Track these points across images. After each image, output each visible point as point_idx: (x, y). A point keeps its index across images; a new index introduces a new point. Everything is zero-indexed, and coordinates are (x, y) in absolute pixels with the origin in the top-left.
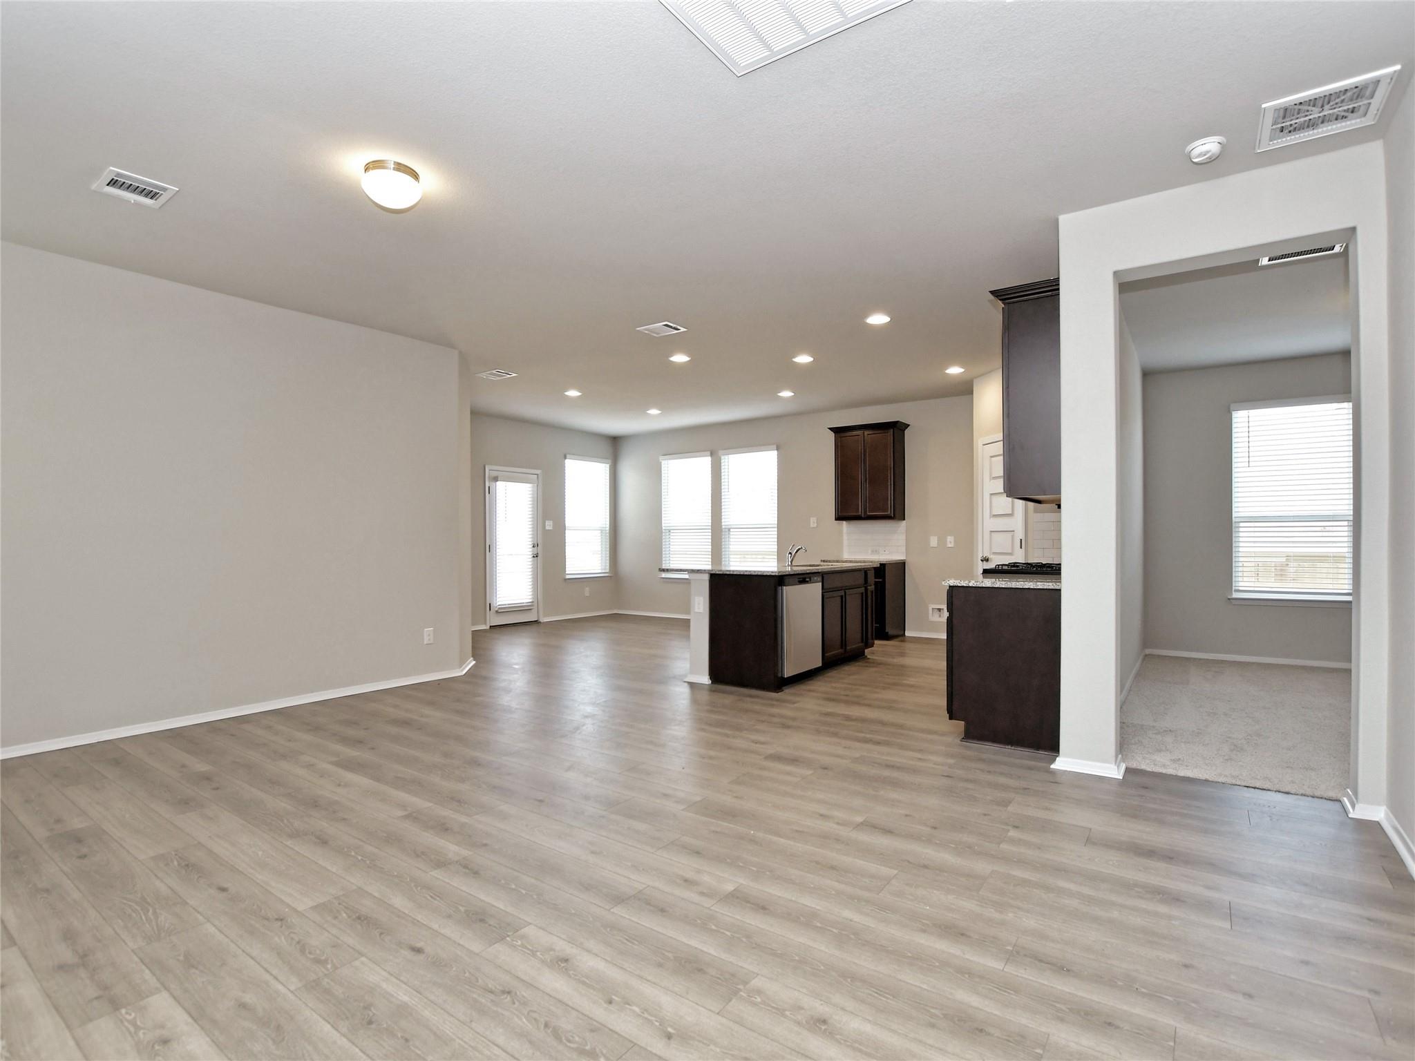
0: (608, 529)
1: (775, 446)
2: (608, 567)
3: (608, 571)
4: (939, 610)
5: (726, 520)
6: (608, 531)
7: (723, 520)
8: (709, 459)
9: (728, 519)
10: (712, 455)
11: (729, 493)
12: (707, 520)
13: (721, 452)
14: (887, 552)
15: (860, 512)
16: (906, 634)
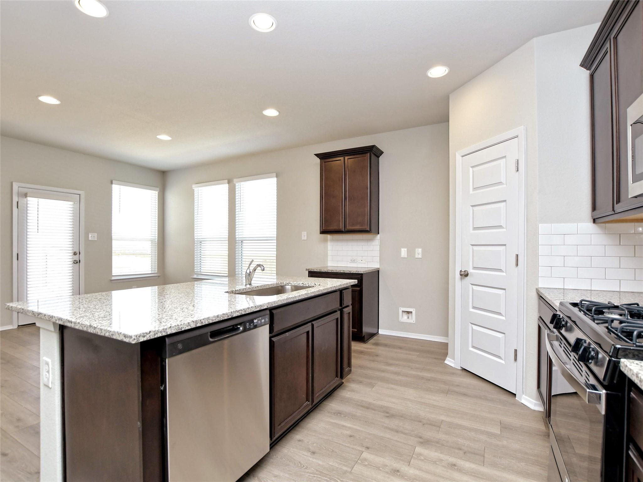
0: (156, 240)
1: (275, 174)
2: (156, 269)
3: (156, 272)
4: (408, 313)
5: (240, 234)
6: (157, 242)
7: (237, 234)
8: (227, 185)
9: (240, 233)
10: (229, 183)
11: (241, 213)
12: (225, 234)
13: (235, 180)
14: (363, 262)
15: (342, 227)
16: (380, 332)
